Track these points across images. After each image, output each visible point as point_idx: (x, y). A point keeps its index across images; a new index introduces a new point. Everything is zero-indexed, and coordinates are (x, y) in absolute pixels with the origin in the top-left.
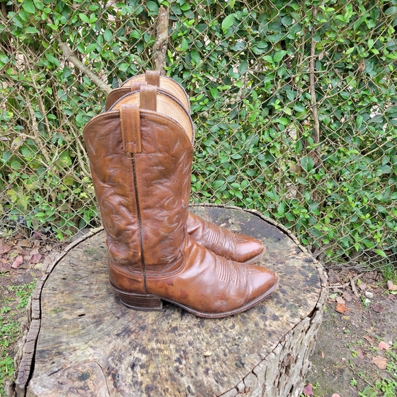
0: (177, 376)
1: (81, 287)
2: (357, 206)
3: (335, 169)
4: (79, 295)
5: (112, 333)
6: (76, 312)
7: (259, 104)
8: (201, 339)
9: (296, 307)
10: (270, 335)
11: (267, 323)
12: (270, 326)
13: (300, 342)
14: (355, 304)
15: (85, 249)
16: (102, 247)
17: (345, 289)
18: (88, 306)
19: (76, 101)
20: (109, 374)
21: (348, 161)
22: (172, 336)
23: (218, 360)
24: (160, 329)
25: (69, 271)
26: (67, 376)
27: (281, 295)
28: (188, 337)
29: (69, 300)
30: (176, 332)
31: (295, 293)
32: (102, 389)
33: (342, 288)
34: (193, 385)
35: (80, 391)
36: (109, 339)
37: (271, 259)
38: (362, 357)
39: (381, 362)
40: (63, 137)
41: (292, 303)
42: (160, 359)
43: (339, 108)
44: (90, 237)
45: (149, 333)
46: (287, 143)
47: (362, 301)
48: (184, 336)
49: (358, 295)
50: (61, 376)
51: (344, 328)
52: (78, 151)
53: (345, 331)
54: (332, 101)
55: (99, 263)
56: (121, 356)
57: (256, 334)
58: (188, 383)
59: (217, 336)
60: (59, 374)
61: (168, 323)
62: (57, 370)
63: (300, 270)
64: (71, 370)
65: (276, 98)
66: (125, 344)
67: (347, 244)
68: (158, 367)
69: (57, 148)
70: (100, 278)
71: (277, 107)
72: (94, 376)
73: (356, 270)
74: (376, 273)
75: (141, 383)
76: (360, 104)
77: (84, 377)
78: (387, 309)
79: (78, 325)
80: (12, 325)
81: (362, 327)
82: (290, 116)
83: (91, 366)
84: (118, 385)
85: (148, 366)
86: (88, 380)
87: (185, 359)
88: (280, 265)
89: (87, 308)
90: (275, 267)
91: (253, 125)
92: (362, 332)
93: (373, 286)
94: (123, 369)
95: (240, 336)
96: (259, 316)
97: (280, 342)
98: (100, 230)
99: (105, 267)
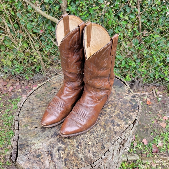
0: (77, 154)
1: (35, 114)
2: (158, 60)
3: (148, 44)
4: (34, 118)
5: (49, 135)
6: (33, 126)
7: (113, 15)
8: (87, 137)
9: (127, 120)
10: (116, 133)
11: (115, 128)
12: (116, 129)
13: (128, 134)
14: (154, 100)
15: (36, 95)
16: (43, 94)
17: (151, 94)
19: (26, 18)
20: (49, 154)
21: (154, 40)
23: (94, 146)
25: (29, 106)
26: (32, 156)
27: (121, 114)
28: (81, 136)
29: (30, 120)
31: (127, 113)
32: (46, 161)
33: (149, 94)
34: (84, 158)
35: (37, 162)
36: (48, 138)
37: (117, 97)
38: (156, 123)
39: (164, 125)
40: (22, 35)
41: (125, 118)
42: (70, 146)
43: (151, 15)
44: (38, 88)
46: (126, 33)
47: (158, 99)
49: (156, 96)
50: (29, 156)
51: (149, 111)
52: (30, 41)
53: (150, 113)
54: (148, 11)
55: (42, 102)
56: (54, 146)
57: (110, 133)
58: (81, 157)
59: (93, 135)
60: (28, 155)
62: (27, 153)
63: (129, 102)
64: (33, 153)
65: (121, 11)
66: (55, 140)
67: (152, 76)
68: (69, 150)
69: (20, 40)
70: (43, 109)
71: (121, 16)
72: (43, 155)
73: (156, 86)
74: (164, 87)
75: (62, 158)
76: (161, 13)
77: (39, 156)
78: (168, 102)
79: (35, 132)
80: (12, 117)
81: (157, 110)
82: (128, 20)
83: (41, 151)
84: (53, 159)
85: (65, 150)
86: (41, 157)
87: (80, 146)
88: (121, 99)
89: (38, 124)
90: (119, 100)
91: (110, 26)
92: (156, 113)
93: (163, 92)
94: (55, 152)
95: (103, 135)
96: (111, 124)
97: (120, 136)
98: (42, 85)
99: (45, 104)
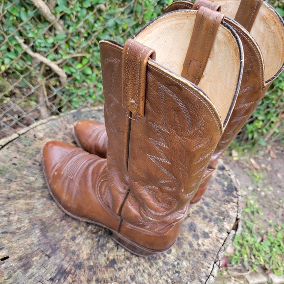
5: (44, 278)
8: (142, 271)
9: (221, 220)
10: (205, 255)
11: (200, 242)
12: (204, 245)
16: (14, 164)
18: (10, 244)
22: (112, 272)
24: (98, 265)
27: (205, 208)
28: (128, 270)
30: (115, 266)
31: (217, 204)
41: (216, 216)
45: (87, 271)
48: (124, 270)
55: (14, 186)
57: (192, 257)
59: (157, 264)
61: (105, 255)
63: (216, 179)
70: (19, 206)
79: (2, 273)
89: (10, 248)
95: (179, 261)
96: (191, 234)
97: (215, 263)
98: (9, 142)
99: (22, 190)
